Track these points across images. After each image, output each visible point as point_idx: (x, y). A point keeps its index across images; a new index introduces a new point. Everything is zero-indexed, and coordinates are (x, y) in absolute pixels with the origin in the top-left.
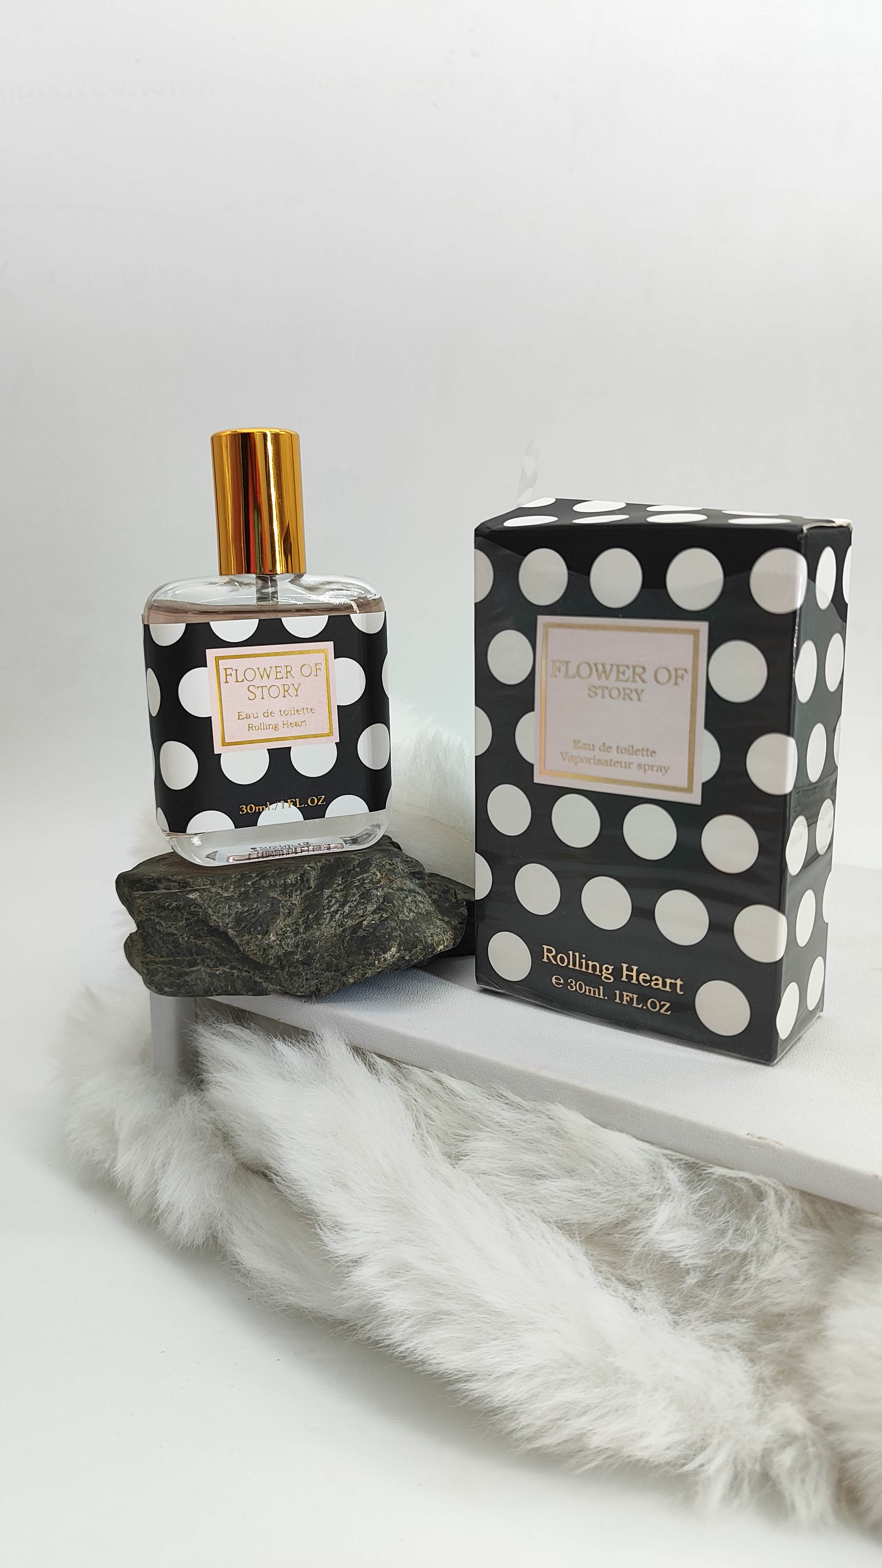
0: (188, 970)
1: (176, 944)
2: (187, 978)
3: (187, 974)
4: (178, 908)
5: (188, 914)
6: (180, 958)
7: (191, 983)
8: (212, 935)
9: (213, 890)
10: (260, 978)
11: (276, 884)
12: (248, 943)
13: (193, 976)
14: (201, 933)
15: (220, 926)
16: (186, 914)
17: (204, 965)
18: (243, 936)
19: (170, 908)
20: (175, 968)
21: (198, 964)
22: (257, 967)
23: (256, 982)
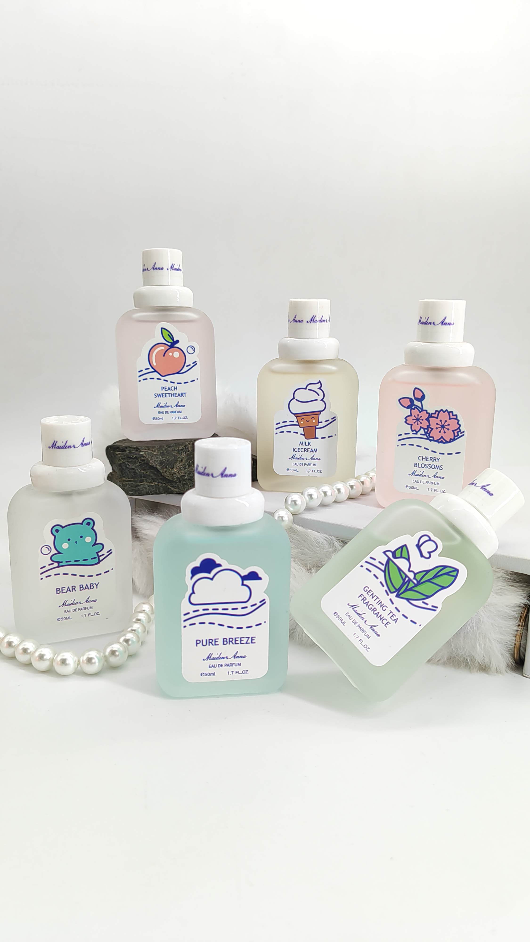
0: (139, 484)
1: (135, 473)
2: (139, 487)
3: (139, 485)
4: (136, 458)
5: (141, 460)
6: (136, 479)
7: (141, 490)
8: (151, 469)
9: (149, 451)
10: (171, 486)
11: (175, 449)
12: (166, 472)
13: (142, 486)
14: (145, 468)
15: (153, 465)
16: (139, 460)
17: (146, 482)
18: (164, 469)
19: (133, 458)
20: (134, 483)
21: (143, 481)
22: (169, 481)
23: (169, 488)
